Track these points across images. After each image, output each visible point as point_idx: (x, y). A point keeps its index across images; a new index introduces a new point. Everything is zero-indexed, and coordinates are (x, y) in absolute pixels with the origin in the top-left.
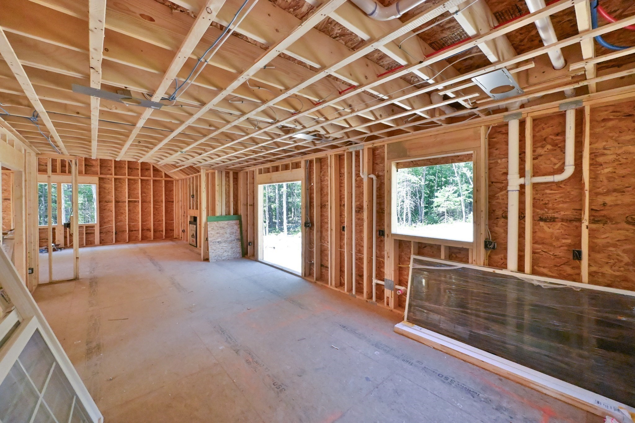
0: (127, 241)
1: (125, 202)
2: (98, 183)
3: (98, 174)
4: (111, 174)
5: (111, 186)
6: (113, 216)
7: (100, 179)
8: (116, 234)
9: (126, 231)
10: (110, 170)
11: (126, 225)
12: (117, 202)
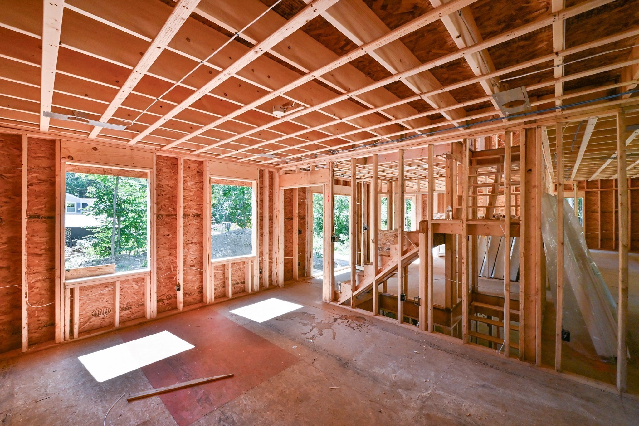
0: (614, 248)
1: (612, 212)
2: (584, 195)
3: (584, 189)
4: (598, 188)
5: (598, 198)
6: (598, 225)
7: (587, 193)
8: (601, 240)
9: (612, 239)
10: (596, 184)
11: (612, 233)
12: (603, 212)
